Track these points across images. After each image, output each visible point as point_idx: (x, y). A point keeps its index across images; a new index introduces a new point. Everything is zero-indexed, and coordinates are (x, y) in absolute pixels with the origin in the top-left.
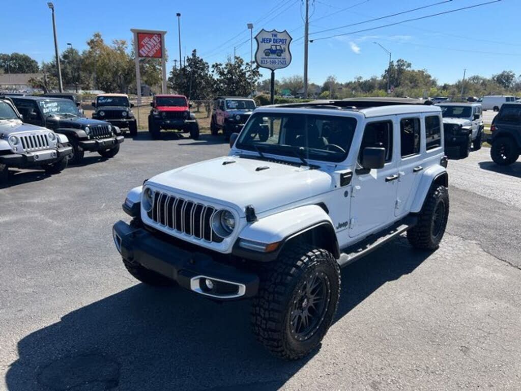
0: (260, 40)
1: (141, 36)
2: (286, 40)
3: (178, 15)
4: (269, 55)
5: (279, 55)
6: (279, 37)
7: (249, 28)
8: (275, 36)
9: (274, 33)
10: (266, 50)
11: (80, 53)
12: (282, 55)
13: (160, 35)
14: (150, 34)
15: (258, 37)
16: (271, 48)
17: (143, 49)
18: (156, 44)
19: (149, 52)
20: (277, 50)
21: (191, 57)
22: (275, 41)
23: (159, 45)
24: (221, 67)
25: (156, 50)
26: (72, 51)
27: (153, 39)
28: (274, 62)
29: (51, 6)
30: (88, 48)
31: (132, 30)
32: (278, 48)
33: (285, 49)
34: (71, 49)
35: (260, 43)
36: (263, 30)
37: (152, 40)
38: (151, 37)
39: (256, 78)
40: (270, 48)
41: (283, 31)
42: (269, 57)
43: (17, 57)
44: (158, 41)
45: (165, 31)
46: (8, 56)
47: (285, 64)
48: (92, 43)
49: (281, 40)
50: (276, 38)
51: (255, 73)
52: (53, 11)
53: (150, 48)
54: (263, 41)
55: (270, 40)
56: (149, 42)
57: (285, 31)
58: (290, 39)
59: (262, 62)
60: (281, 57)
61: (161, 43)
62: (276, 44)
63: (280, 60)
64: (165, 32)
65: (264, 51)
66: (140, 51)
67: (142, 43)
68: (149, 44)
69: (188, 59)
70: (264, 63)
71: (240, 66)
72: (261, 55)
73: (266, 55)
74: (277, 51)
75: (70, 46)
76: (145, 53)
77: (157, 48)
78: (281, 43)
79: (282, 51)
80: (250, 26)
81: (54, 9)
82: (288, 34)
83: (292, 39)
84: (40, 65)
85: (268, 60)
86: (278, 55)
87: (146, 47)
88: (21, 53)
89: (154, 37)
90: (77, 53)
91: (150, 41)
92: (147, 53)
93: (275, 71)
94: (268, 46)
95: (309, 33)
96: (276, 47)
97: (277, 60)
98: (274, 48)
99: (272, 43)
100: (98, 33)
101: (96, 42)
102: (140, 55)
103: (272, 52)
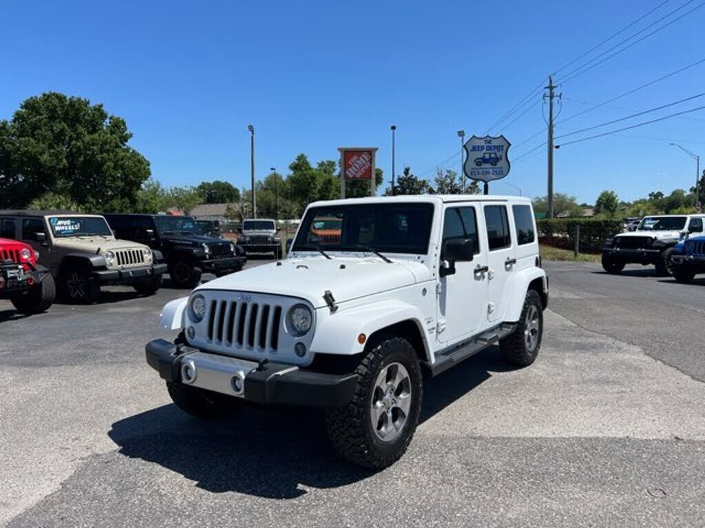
0: (470, 148)
1: (348, 154)
2: (503, 146)
3: (393, 128)
4: (480, 165)
5: (494, 163)
6: (494, 143)
7: (459, 136)
8: (489, 142)
9: (488, 139)
10: (477, 159)
11: (284, 178)
12: (498, 163)
13: (370, 153)
14: (358, 152)
15: (467, 146)
16: (484, 156)
17: (350, 170)
18: (364, 162)
19: (357, 172)
20: (491, 158)
21: (402, 175)
22: (489, 148)
23: (368, 163)
25: (365, 170)
26: (275, 176)
27: (363, 158)
28: (488, 173)
29: (251, 128)
30: (291, 173)
31: (339, 149)
32: (493, 156)
33: (501, 156)
34: (275, 173)
35: (469, 151)
36: (474, 136)
37: (361, 159)
38: (359, 156)
40: (481, 156)
41: (499, 135)
42: (482, 167)
43: (218, 186)
44: (367, 159)
45: (376, 147)
46: (209, 184)
47: (501, 174)
48: (295, 167)
49: (496, 147)
50: (489, 145)
52: (253, 133)
53: (358, 167)
54: (474, 149)
55: (483, 148)
56: (358, 161)
57: (502, 136)
58: (507, 145)
59: (472, 172)
60: (497, 166)
61: (371, 161)
62: (490, 151)
63: (495, 170)
64: (376, 149)
65: (475, 161)
66: (347, 172)
67: (350, 163)
68: (358, 164)
69: (399, 179)
70: (475, 174)
72: (472, 164)
73: (477, 165)
74: (492, 160)
75: (274, 171)
76: (352, 174)
77: (366, 167)
78: (496, 150)
79: (497, 159)
80: (461, 134)
81: (254, 132)
82: (505, 139)
83: (510, 145)
84: (242, 194)
85: (480, 171)
86: (492, 164)
87: (353, 167)
88: (223, 181)
89: (363, 155)
90: (280, 178)
91: (358, 159)
92: (354, 173)
93: (488, 183)
94: (480, 154)
95: (554, 136)
96: (490, 156)
97: (491, 171)
98: (487, 156)
99: (485, 151)
100: (302, 155)
101: (300, 165)
102: (346, 177)
103: (485, 161)
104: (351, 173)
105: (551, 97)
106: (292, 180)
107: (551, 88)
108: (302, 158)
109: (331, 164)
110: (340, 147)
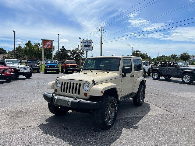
0: (83, 42)
1: (45, 41)
2: (91, 43)
3: (58, 35)
4: (85, 47)
6: (89, 41)
8: (88, 41)
9: (87, 40)
11: (23, 48)
12: (90, 47)
13: (52, 41)
14: (48, 41)
18: (50, 44)
24: (71, 51)
25: (50, 46)
26: (20, 47)
28: (87, 49)
29: (14, 31)
30: (25, 46)
33: (91, 45)
36: (83, 39)
37: (48, 43)
39: (83, 55)
47: (91, 50)
48: (27, 44)
51: (83, 53)
53: (48, 45)
54: (84, 43)
57: (91, 40)
59: (83, 49)
61: (52, 44)
63: (89, 49)
64: (53, 40)
66: (44, 46)
67: (45, 44)
69: (61, 49)
71: (77, 51)
72: (83, 47)
75: (19, 45)
78: (89, 43)
80: (80, 38)
81: (15, 33)
83: (93, 42)
84: (7, 52)
85: (85, 49)
93: (87, 52)
94: (85, 44)
95: (102, 40)
98: (87, 45)
99: (86, 43)
100: (29, 41)
101: (29, 44)
102: (44, 48)
103: (87, 46)
104: (46, 47)
105: (101, 30)
106: (26, 48)
107: (101, 28)
108: (29, 42)
109: (39, 44)
110: (42, 39)
